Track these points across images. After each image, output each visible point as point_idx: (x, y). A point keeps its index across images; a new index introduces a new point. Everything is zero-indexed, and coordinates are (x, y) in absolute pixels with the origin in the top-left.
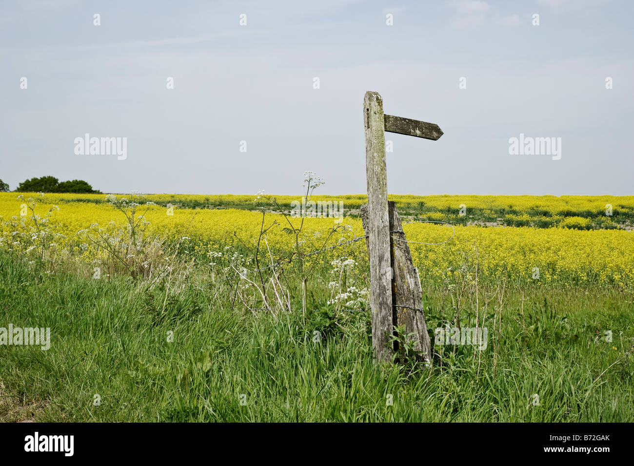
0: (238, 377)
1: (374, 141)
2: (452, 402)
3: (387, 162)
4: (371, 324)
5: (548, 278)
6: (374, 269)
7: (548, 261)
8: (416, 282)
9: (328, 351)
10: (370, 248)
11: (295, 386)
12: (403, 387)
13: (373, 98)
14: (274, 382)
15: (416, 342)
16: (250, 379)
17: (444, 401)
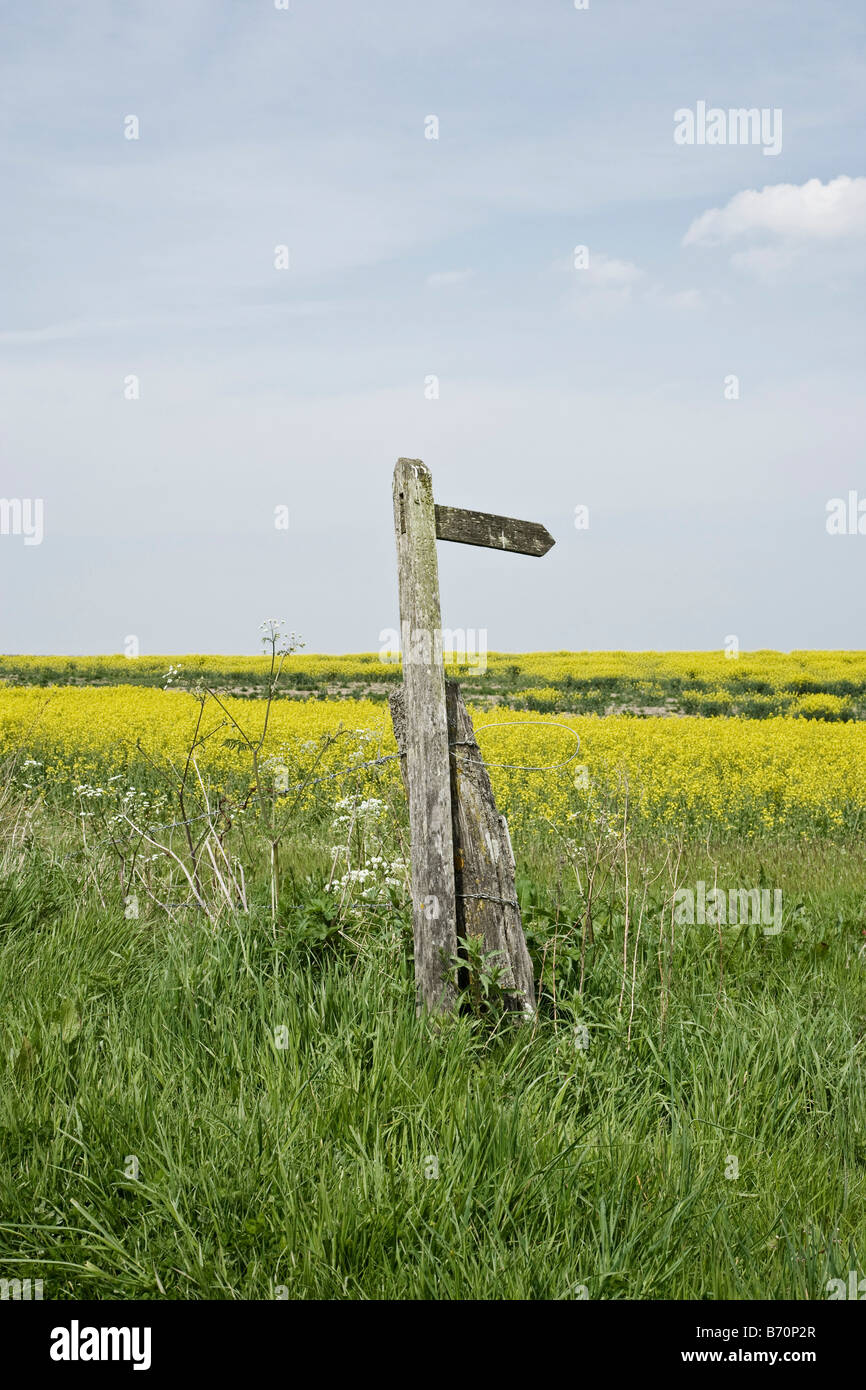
0: (136, 1051)
1: (416, 559)
2: (577, 1094)
3: (441, 601)
4: (412, 935)
5: (768, 822)
6: (418, 820)
7: (767, 788)
8: (502, 847)
9: (324, 993)
10: (410, 778)
11: (256, 1068)
12: (478, 1064)
13: (413, 472)
14: (211, 1060)
15: (504, 971)
16: (161, 1055)
17: (562, 1091)
